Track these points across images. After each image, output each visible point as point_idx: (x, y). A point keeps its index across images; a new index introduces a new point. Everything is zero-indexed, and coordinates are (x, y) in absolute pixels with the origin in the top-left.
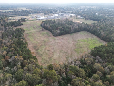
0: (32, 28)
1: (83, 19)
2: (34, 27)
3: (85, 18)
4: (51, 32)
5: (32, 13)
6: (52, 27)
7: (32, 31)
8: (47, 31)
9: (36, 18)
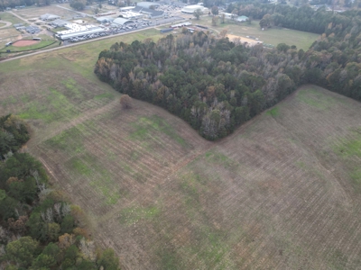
0: (62, 97)
1: (248, 23)
2: (68, 94)
3: (257, 23)
4: (176, 112)
5: (13, 6)
6: (170, 86)
7: (75, 122)
8: (152, 110)
9: (45, 31)
